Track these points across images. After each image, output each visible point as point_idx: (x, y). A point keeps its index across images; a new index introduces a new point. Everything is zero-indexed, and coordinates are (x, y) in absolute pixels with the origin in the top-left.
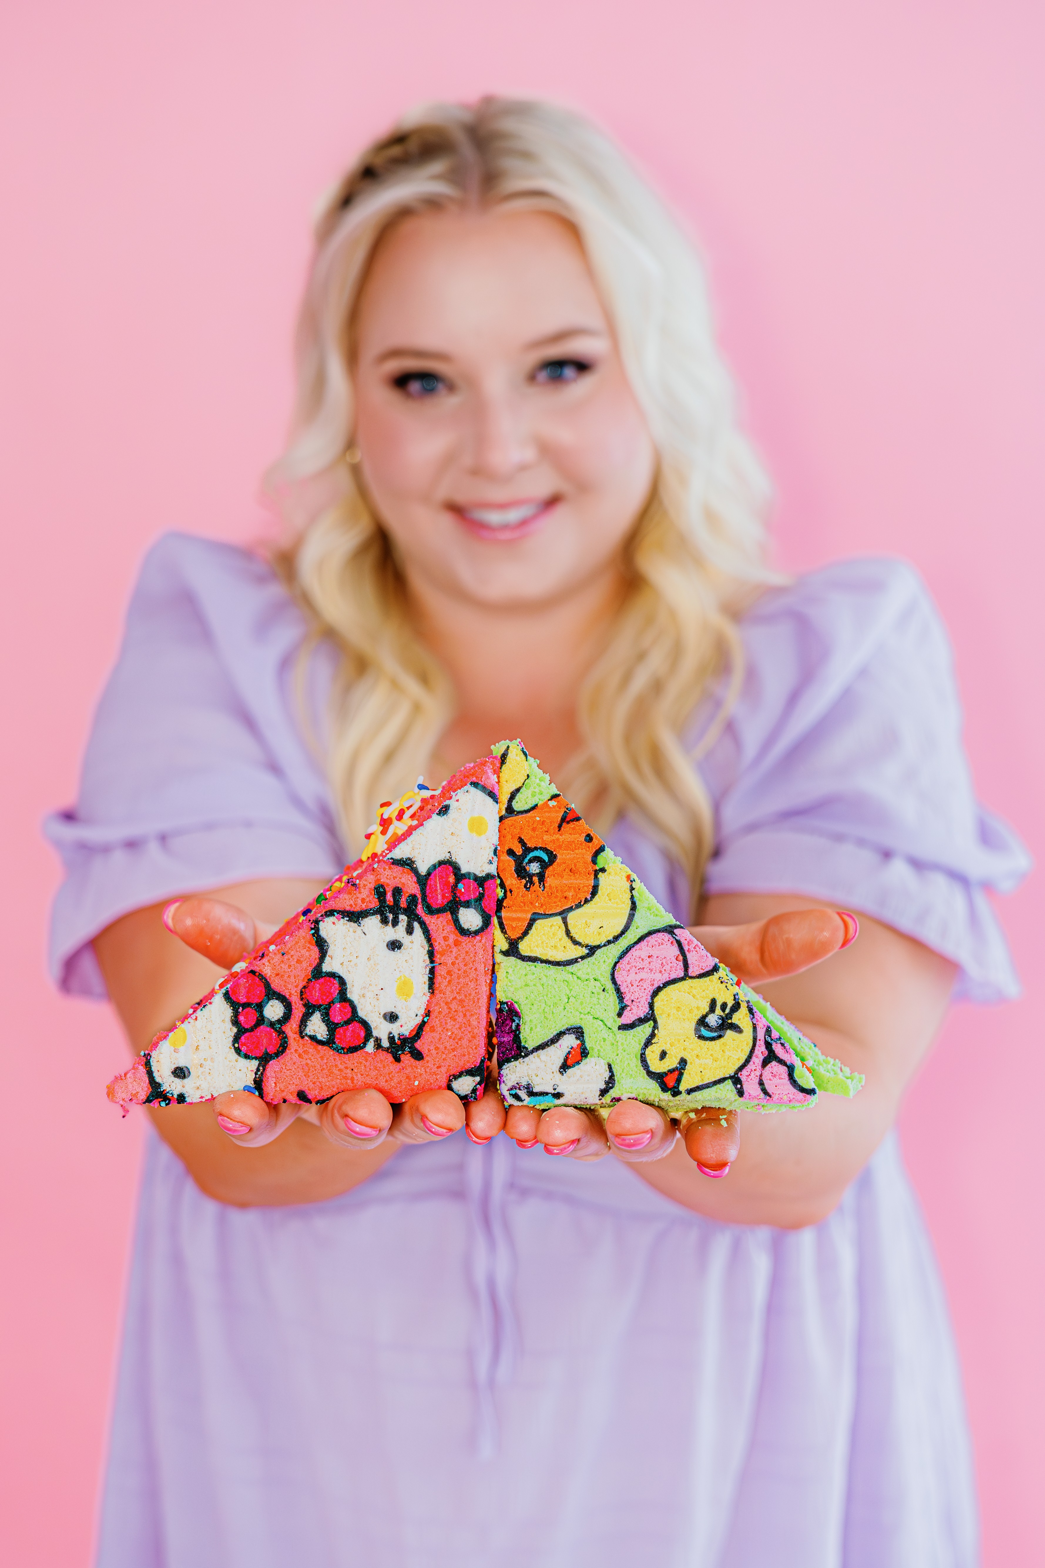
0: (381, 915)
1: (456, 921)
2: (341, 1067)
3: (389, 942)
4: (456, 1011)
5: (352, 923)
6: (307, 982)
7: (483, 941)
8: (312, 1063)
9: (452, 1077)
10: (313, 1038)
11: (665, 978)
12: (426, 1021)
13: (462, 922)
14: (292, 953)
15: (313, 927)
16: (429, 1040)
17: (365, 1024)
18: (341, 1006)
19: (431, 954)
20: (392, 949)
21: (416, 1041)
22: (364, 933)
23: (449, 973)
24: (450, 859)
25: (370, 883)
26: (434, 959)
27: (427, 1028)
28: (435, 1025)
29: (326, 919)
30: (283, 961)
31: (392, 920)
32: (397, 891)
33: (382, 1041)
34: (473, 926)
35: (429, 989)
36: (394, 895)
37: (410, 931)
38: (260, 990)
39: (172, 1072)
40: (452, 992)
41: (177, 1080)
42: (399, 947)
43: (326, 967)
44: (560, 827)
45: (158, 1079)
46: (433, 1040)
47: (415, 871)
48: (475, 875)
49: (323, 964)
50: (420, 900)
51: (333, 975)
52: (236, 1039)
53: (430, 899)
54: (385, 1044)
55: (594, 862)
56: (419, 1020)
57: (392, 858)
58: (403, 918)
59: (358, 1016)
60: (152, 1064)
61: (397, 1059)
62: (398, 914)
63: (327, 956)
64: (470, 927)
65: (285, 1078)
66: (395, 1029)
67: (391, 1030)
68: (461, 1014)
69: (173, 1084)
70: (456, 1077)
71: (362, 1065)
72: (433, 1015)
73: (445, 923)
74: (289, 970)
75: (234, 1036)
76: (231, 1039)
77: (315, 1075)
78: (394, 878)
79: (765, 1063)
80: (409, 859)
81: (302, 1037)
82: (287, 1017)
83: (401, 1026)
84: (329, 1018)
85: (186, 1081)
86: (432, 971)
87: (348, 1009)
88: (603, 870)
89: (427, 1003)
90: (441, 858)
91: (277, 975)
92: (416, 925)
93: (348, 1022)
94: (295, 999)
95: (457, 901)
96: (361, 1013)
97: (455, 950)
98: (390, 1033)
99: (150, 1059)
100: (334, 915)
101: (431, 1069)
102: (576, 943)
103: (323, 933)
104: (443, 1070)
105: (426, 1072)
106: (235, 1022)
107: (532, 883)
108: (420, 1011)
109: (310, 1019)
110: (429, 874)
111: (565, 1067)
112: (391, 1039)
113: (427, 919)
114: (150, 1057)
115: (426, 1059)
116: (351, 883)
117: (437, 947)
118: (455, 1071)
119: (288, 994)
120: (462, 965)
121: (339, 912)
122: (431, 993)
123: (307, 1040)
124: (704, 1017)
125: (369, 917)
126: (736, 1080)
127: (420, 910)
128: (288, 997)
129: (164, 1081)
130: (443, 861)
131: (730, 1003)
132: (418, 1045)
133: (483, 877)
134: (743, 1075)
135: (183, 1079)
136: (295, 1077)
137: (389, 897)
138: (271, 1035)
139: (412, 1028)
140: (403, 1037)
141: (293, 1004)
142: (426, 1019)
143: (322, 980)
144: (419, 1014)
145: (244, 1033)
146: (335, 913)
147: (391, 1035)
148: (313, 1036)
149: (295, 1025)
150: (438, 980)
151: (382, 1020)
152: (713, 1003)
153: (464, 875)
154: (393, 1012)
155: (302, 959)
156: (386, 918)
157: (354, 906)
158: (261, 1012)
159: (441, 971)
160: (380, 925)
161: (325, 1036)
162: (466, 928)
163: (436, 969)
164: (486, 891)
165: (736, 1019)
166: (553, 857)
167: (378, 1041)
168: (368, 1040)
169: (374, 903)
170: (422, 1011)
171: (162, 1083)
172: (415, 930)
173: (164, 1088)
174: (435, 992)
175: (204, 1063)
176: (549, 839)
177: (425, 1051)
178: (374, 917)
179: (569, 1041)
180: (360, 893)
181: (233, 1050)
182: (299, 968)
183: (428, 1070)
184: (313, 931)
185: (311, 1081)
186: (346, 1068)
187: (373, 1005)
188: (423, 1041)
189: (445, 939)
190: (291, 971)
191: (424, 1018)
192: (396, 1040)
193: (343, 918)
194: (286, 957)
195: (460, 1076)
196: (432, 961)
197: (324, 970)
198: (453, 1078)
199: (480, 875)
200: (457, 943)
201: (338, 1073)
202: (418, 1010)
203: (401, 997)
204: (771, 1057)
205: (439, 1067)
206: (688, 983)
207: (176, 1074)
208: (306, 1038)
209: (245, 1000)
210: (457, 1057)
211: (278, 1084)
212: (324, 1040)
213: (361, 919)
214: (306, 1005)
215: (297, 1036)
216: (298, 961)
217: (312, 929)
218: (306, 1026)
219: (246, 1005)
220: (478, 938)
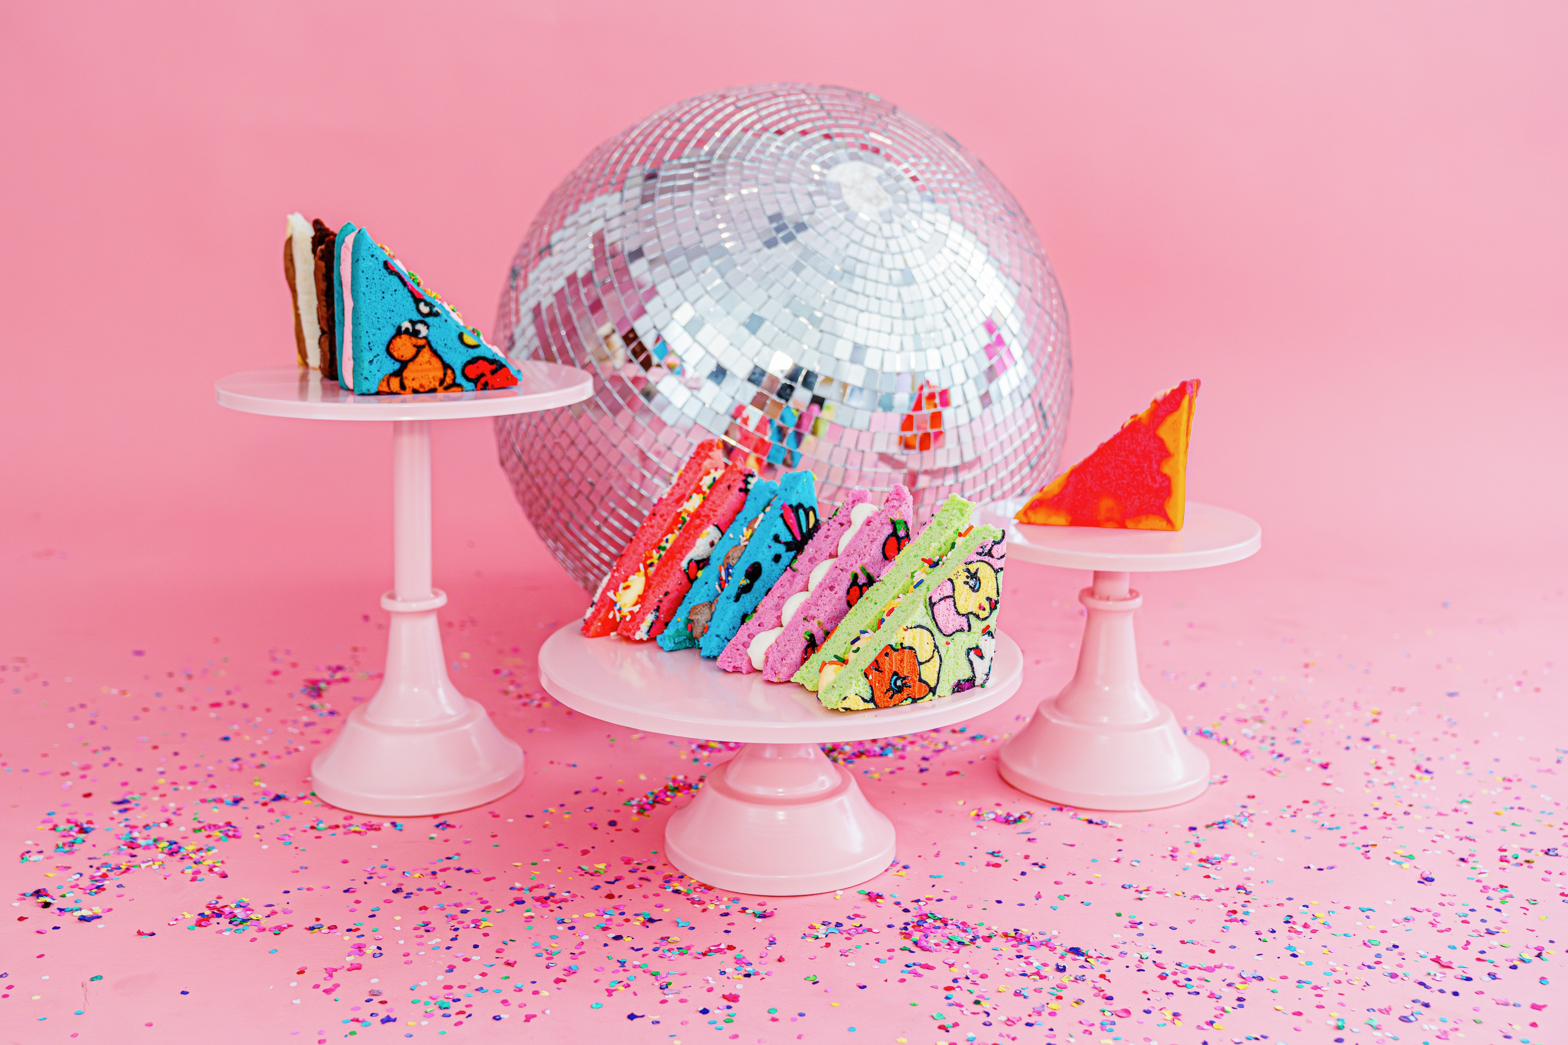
11: (953, 607)
44: (881, 672)
55: (897, 650)
79: (993, 557)
88: (902, 644)
102: (933, 657)
107: (906, 683)
111: (982, 657)
124: (971, 587)
126: (996, 571)
131: (967, 574)
134: (996, 567)
152: (966, 583)
165: (973, 571)
166: (895, 673)
176: (887, 674)
179: (972, 655)
204: (989, 554)
206: (956, 596)
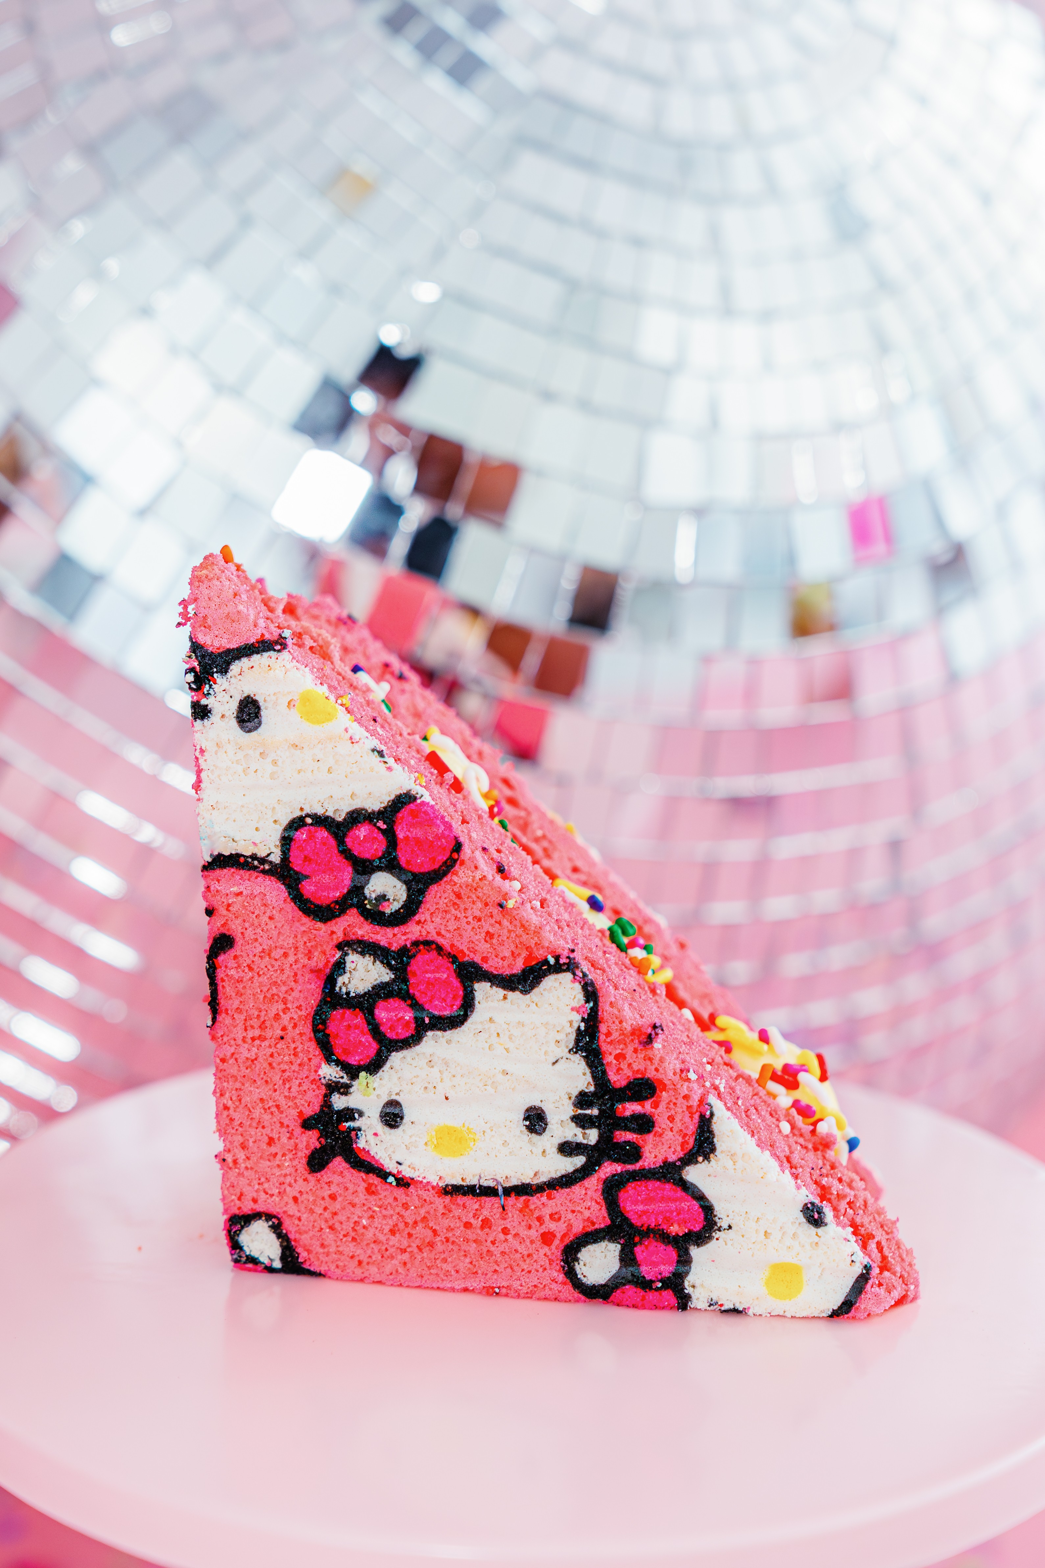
0: (594, 1094)
1: (590, 1237)
2: (285, 1019)
3: (542, 1111)
4: (410, 1235)
5: (573, 1036)
6: (449, 953)
7: (554, 1286)
8: (288, 965)
9: (276, 1222)
10: (339, 967)
12: (388, 1181)
13: (591, 1248)
14: (506, 923)
15: (562, 961)
16: (350, 1186)
17: (375, 1066)
18: (408, 1022)
19: (523, 1190)
20: (529, 1116)
21: (347, 1160)
22: (557, 1061)
23: (486, 1224)
24: (716, 1227)
25: (657, 1070)
26: (513, 1195)
27: (373, 1179)
28: (380, 1197)
29: (578, 987)
30: (486, 904)
31: (585, 1115)
32: (644, 1124)
33: (343, 1098)
34: (584, 1268)
35: (453, 1186)
36: (635, 1117)
37: (567, 1149)
38: (421, 863)
39: (248, 697)
40: (450, 1229)
41: (234, 705)
42: (531, 1129)
43: (482, 990)
45: (235, 667)
46: (351, 1191)
47: (689, 1159)
48: (687, 1273)
49: (489, 984)
50: (630, 1167)
51: (468, 1005)
52: (321, 821)
53: (635, 1188)
54: (339, 1102)
56: (390, 1166)
57: (712, 1114)
58: (592, 1136)
59: (390, 1051)
60: (266, 654)
61: (307, 1124)
62: (599, 1127)
63: (506, 992)
64: (581, 1263)
65: (253, 913)
66: (368, 1122)
67: (366, 1115)
68: (405, 1243)
69: (227, 698)
70: (277, 1229)
71: (292, 1057)
72: (400, 1193)
73: (587, 1214)
74: (470, 919)
75: (328, 817)
76: (320, 811)
77: (266, 969)
78: (671, 1119)
80: (713, 1150)
81: (340, 946)
82: (375, 917)
83: (376, 1134)
84: (381, 998)
85: (234, 723)
86: (489, 1192)
87: (403, 1033)
89: (425, 1181)
90: (720, 1210)
91: (458, 896)
92: (579, 1161)
93: (376, 1031)
94: (413, 931)
95: (633, 1239)
96: (396, 1058)
97: (533, 1233)
98: (361, 1114)
99: (275, 650)
100: (587, 1001)
101: (290, 1185)
103: (550, 982)
104: (292, 1209)
105: (285, 1175)
106: (356, 817)
108: (409, 1170)
109: (378, 962)
110: (684, 1185)
112: (349, 1114)
113: (593, 1183)
114: (279, 651)
115: (312, 1178)
116: (653, 1033)
117: (536, 1201)
118: (289, 1226)
119: (423, 920)
120: (503, 1247)
121: (594, 1011)
122: (444, 1189)
123: (334, 956)
125: (588, 1071)
127: (609, 1169)
128: (417, 918)
129: (233, 680)
130: (712, 1213)
132: (338, 1163)
133: (684, 1288)
135: (237, 717)
136: (259, 930)
137: (632, 1108)
138: (336, 888)
139: (372, 1153)
140: (354, 1137)
141: (403, 929)
142: (391, 1179)
143: (456, 983)
144: (400, 1168)
145: (335, 836)
146: (591, 1004)
147: (356, 1115)
148: (344, 968)
149: (360, 933)
150: (472, 1203)
151: (385, 1099)
153: (687, 1252)
154: (402, 1118)
155: (494, 941)
156: (590, 1105)
157: (609, 1040)
158: (379, 869)
159: (490, 1207)
160: (575, 1093)
161: (344, 990)
162: (579, 1255)
163: (493, 1199)
164: (656, 1293)
167: (344, 1089)
168: (343, 1069)
169: (617, 1079)
170: (407, 1173)
171: (229, 677)
172: (568, 1160)
173: (218, 681)
174: (448, 1199)
175: (269, 760)
177: (326, 1175)
178: (590, 1079)
180: (635, 1051)
181: (298, 814)
182: (477, 937)
183: (288, 1179)
184: (552, 961)
185: (253, 961)
186: (284, 1029)
187: (414, 1080)
188: (346, 1173)
189: (555, 1217)
190: (468, 923)
191: (394, 1175)
192: (347, 1124)
193: (583, 1020)
194: (496, 911)
195: (280, 1236)
196: (508, 1191)
197: (477, 986)
198: (273, 1223)
199: (686, 1284)
200: (547, 1238)
201: (272, 1014)
202: (409, 1166)
203: (434, 1133)
205: (295, 1199)
207: (247, 705)
208: (338, 955)
209: (401, 835)
210: (319, 1234)
211: (239, 898)
212: (337, 989)
213: (584, 1054)
214: (404, 951)
215: (339, 936)
216: (489, 935)
217: (557, 958)
218: (362, 954)
219: (390, 835)
220: (561, 1277)
